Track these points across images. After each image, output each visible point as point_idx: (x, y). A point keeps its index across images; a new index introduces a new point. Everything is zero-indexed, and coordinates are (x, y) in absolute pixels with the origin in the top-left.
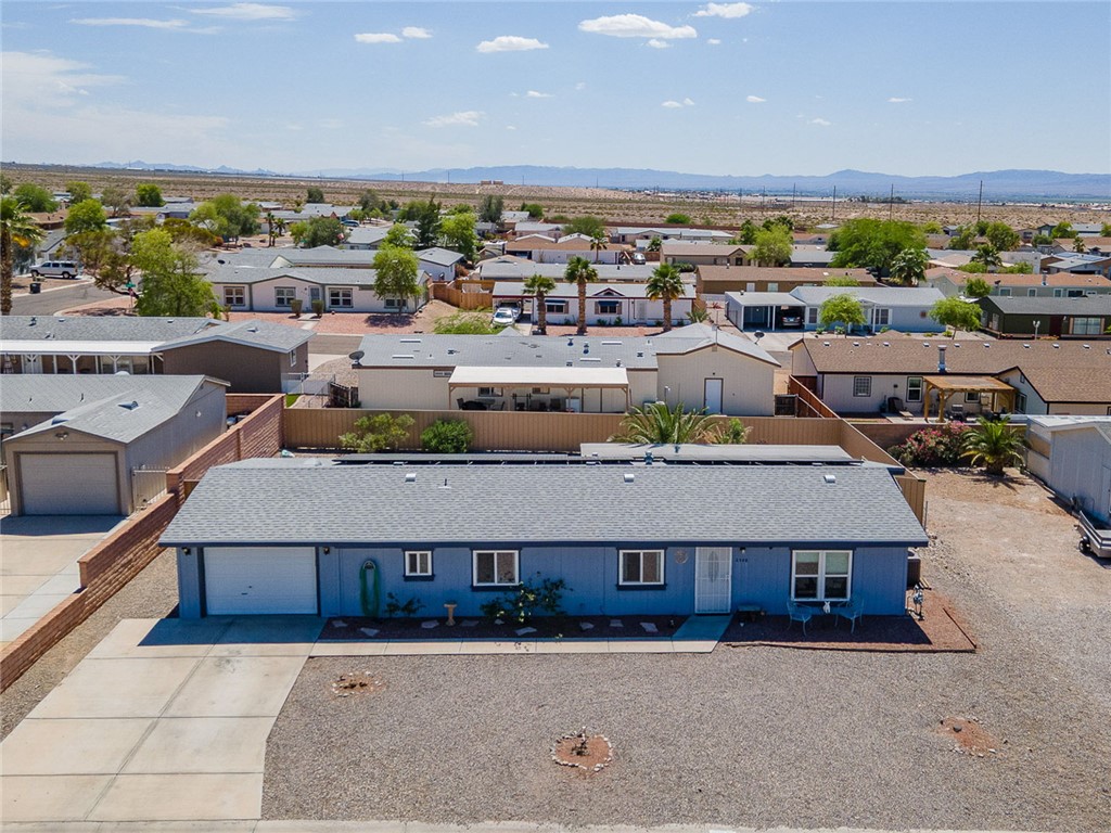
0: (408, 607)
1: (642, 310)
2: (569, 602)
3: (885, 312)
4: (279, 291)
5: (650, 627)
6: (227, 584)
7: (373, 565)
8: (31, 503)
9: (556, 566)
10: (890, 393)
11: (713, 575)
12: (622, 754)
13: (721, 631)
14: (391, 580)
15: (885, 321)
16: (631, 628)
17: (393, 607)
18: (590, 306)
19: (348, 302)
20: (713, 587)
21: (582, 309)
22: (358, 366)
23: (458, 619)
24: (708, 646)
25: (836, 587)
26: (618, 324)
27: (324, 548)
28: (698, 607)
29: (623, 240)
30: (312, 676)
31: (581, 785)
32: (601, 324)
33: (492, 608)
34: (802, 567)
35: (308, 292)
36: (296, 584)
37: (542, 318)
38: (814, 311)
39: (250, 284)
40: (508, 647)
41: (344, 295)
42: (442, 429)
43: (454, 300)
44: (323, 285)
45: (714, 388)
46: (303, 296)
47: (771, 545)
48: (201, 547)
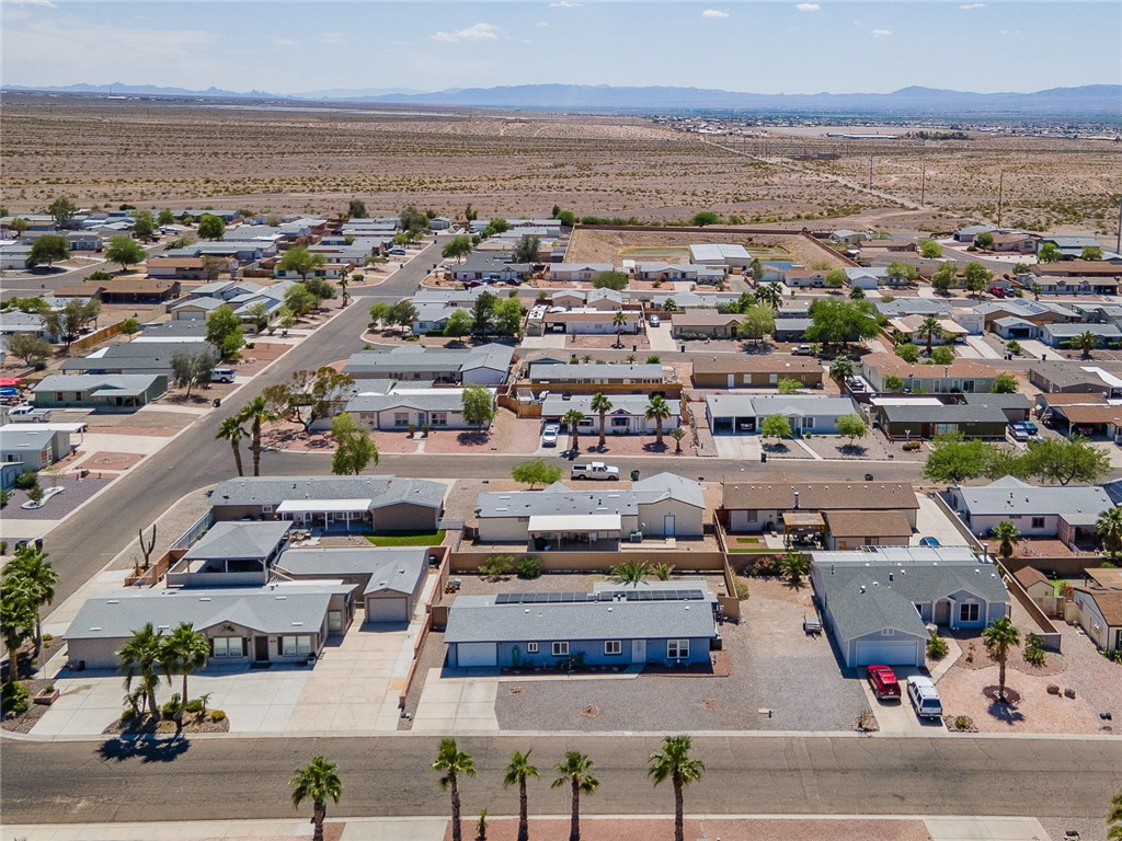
0: (530, 663)
1: (644, 424)
2: (586, 661)
3: (811, 419)
4: (397, 415)
5: (615, 669)
6: (465, 656)
7: (516, 648)
8: (373, 618)
9: (582, 648)
10: (768, 520)
11: (639, 649)
12: (602, 712)
13: (640, 670)
14: (523, 653)
15: (810, 425)
16: (609, 669)
17: (525, 663)
18: (608, 422)
19: (443, 422)
20: (639, 654)
21: (602, 424)
22: (478, 517)
23: (547, 667)
24: (634, 676)
25: (684, 653)
26: (628, 433)
27: (499, 643)
28: (634, 660)
29: (646, 277)
30: (501, 689)
31: (589, 721)
32: (616, 434)
33: (559, 663)
34: (671, 646)
35: (417, 416)
36: (489, 656)
37: (575, 429)
38: (761, 419)
39: (378, 412)
40: (565, 678)
41: (441, 416)
42: (528, 563)
43: (513, 406)
44: (427, 412)
45: (670, 521)
46: (413, 420)
47: (659, 639)
48: (457, 643)
